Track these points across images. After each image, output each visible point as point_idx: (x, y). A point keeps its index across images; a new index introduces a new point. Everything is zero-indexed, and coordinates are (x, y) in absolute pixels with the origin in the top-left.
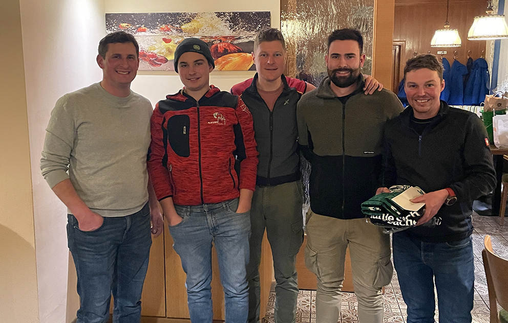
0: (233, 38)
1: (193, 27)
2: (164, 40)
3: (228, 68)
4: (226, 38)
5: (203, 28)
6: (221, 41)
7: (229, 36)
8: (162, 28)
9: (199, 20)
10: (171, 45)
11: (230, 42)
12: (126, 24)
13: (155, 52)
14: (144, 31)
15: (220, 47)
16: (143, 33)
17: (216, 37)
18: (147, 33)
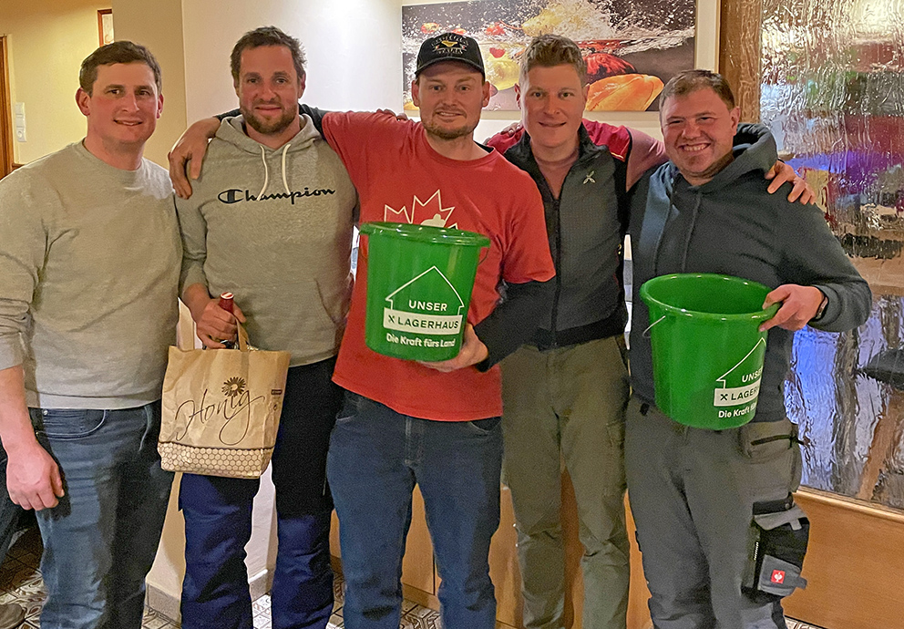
0: (618, 44)
1: (543, 23)
2: (493, 51)
3: (606, 106)
4: (603, 43)
5: (561, 25)
6: (593, 49)
7: (610, 39)
8: (489, 30)
9: (554, 10)
10: (504, 62)
11: (610, 51)
12: (433, 24)
15: (592, 62)
17: (584, 43)
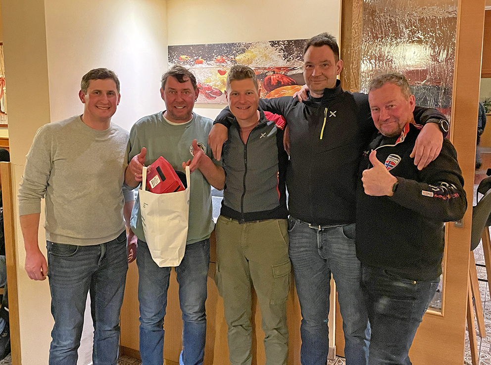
0: (287, 69)
1: (247, 58)
2: (220, 72)
4: (279, 69)
5: (257, 58)
6: (274, 72)
7: (283, 66)
8: (217, 60)
9: (252, 50)
11: (283, 73)
12: (186, 56)
13: (211, 84)
14: (201, 63)
15: (273, 78)
16: (200, 65)
17: (269, 68)
18: (204, 65)
